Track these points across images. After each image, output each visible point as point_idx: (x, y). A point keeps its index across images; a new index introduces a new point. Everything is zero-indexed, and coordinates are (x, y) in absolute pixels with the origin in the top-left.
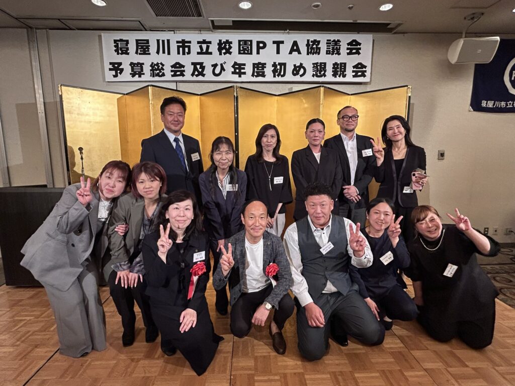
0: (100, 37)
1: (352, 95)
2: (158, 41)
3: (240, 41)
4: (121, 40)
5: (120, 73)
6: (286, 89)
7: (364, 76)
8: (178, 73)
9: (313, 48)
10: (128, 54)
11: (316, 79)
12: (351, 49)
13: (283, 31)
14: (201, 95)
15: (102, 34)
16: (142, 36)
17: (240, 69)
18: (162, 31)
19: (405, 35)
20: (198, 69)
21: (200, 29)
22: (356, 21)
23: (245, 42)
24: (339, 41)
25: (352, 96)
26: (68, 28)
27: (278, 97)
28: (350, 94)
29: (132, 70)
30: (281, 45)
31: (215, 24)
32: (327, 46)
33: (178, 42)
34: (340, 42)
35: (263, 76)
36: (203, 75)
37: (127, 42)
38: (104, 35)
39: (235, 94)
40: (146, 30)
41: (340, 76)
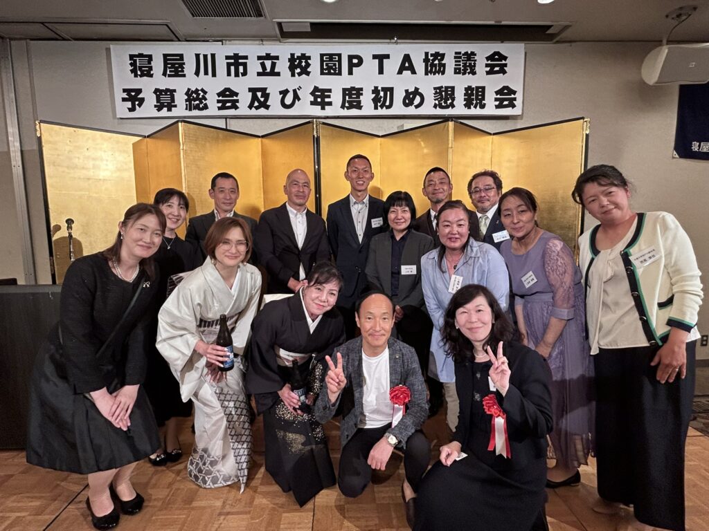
0: (108, 50)
1: (494, 134)
2: (197, 56)
3: (322, 56)
4: (141, 55)
5: (140, 105)
6: (394, 126)
7: (514, 106)
8: (228, 104)
9: (434, 65)
10: (151, 76)
11: (439, 112)
12: (492, 66)
13: (388, 41)
14: (263, 137)
15: (111, 46)
16: (173, 48)
17: (323, 97)
18: (204, 41)
19: (573, 44)
20: (260, 98)
21: (262, 38)
22: (501, 22)
23: (331, 56)
24: (473, 54)
25: (495, 137)
26: (60, 38)
27: (381, 139)
28: (492, 133)
29: (158, 100)
30: (384, 60)
31: (285, 30)
32: (456, 61)
33: (227, 58)
34: (475, 55)
35: (359, 107)
36: (267, 107)
37: (150, 58)
38: (114, 47)
39: (315, 133)
40: (180, 41)
41: (475, 107)
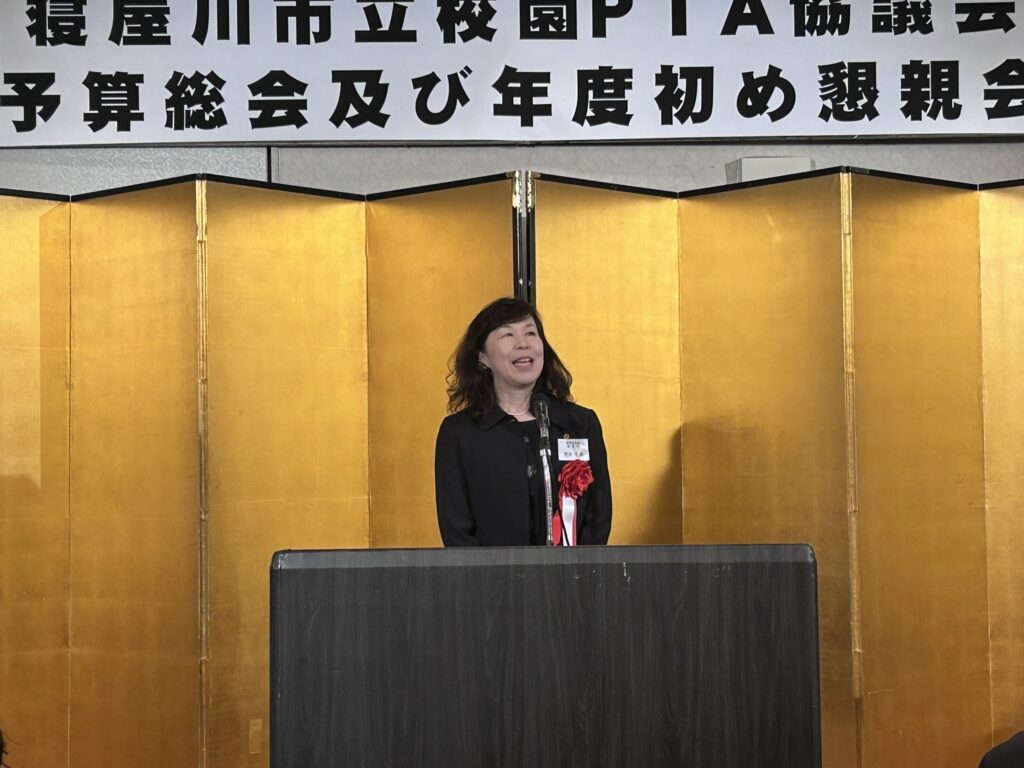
5: (46, 116)
6: (712, 170)
8: (279, 113)
9: (819, 10)
10: (81, 41)
11: (835, 127)
12: (973, 11)
14: (372, 198)
17: (528, 93)
20: (362, 96)
27: (683, 202)
28: (978, 183)
29: (95, 101)
35: (623, 118)
36: (381, 121)
41: (933, 115)
